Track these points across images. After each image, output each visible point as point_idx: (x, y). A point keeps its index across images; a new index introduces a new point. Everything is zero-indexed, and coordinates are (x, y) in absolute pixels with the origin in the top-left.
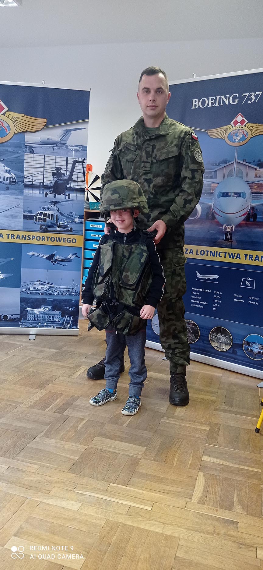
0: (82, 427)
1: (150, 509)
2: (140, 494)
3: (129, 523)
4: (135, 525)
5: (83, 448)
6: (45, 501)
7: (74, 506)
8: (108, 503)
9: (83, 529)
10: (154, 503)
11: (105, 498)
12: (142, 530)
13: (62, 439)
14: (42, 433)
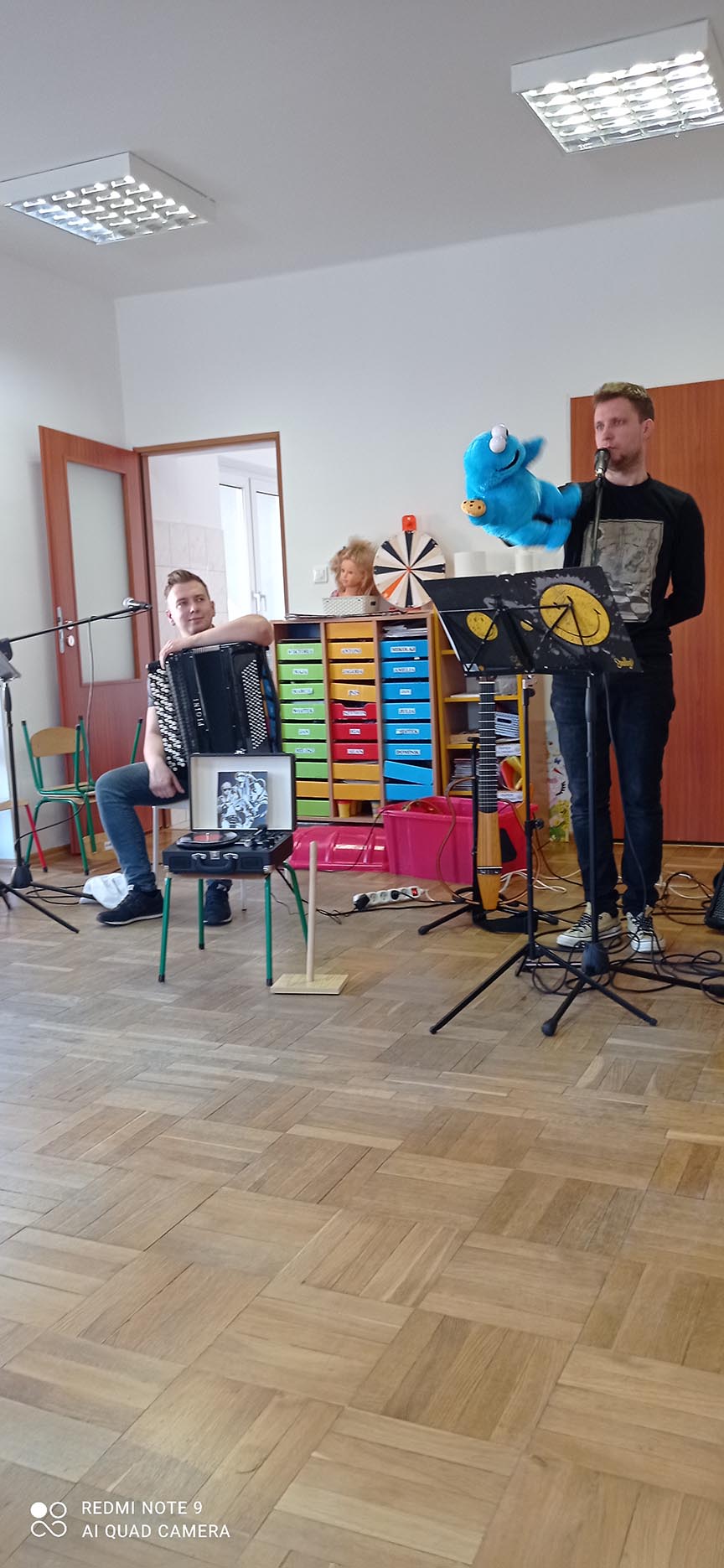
0: (395, 1012)
1: (505, 1095)
2: (489, 1080)
3: (468, 1109)
4: (479, 1110)
5: (398, 1036)
6: (341, 1090)
7: (387, 1095)
8: (437, 1090)
9: (400, 1116)
10: (511, 1090)
11: (435, 1086)
12: (492, 1116)
13: (361, 1026)
14: (328, 1021)
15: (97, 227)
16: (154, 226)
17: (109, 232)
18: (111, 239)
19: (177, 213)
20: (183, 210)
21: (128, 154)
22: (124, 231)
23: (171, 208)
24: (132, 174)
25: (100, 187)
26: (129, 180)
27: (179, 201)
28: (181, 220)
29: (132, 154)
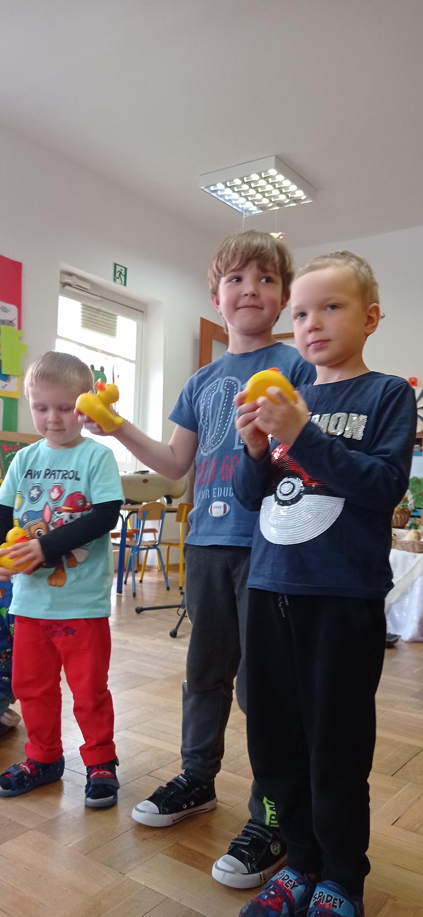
15: (249, 205)
16: (280, 204)
17: (255, 208)
18: (254, 213)
19: (295, 196)
20: (300, 194)
21: (274, 157)
22: (262, 207)
23: (293, 193)
24: (277, 168)
25: (254, 177)
26: (272, 172)
27: (300, 188)
28: (297, 200)
29: (277, 157)
